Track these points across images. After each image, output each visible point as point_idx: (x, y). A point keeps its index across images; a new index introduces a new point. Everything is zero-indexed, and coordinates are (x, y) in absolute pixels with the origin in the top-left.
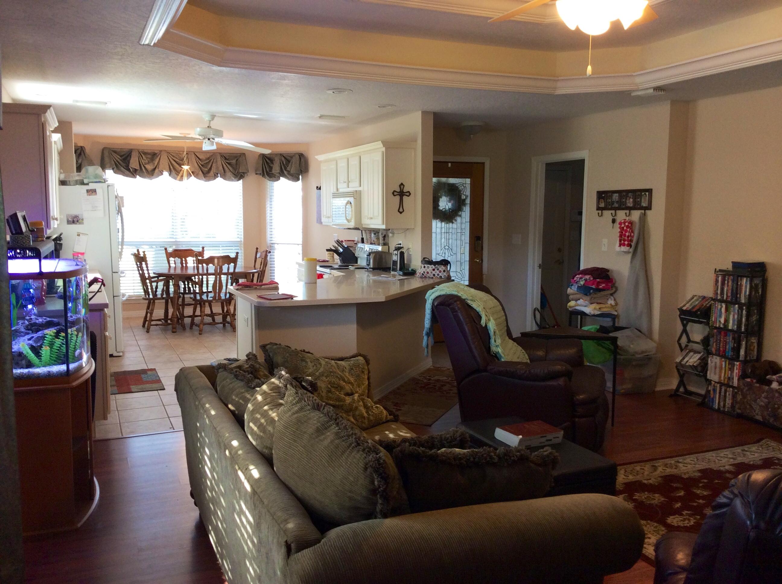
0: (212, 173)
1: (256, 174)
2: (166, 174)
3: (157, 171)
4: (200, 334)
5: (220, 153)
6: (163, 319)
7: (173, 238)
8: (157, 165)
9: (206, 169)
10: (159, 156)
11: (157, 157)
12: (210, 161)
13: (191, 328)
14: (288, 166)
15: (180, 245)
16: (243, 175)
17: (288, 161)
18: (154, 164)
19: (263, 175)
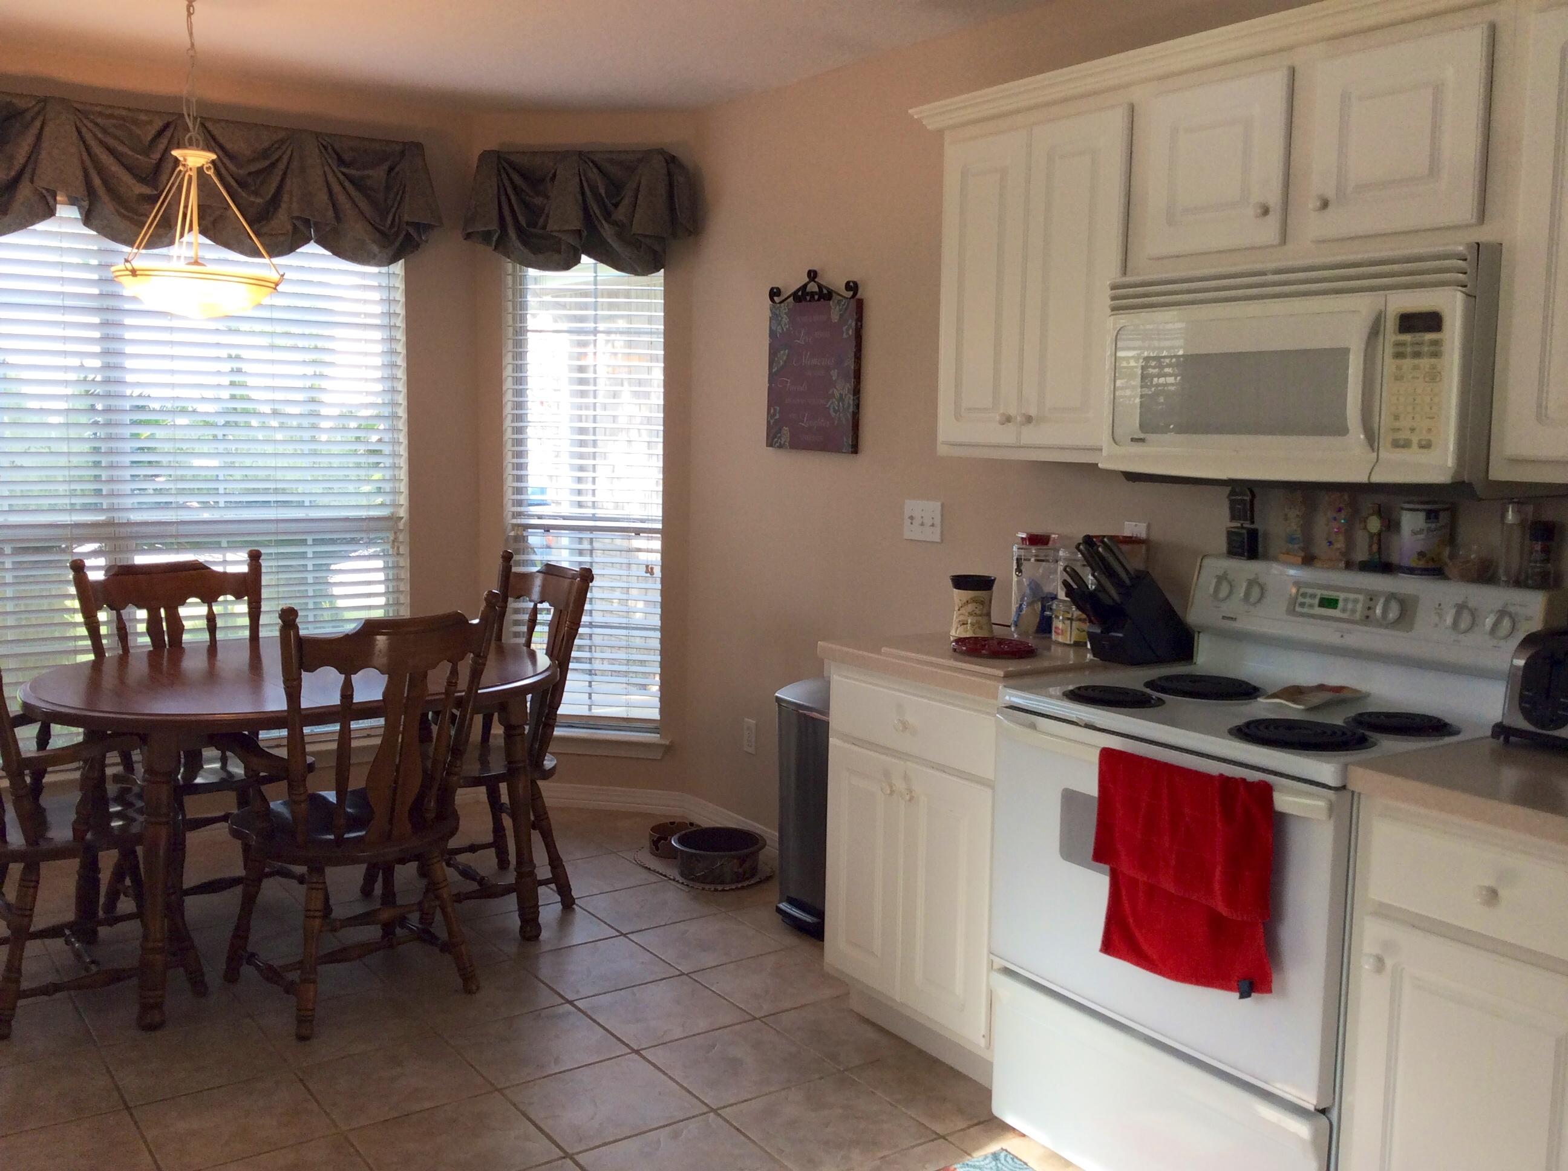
0: (282, 220)
1: (468, 236)
2: (67, 213)
3: (25, 191)
4: (302, 1038)
5: (317, 135)
6: (70, 925)
7: (96, 508)
8: (25, 166)
9: (259, 200)
10: (38, 124)
11: (27, 126)
12: (273, 165)
13: (232, 975)
14: (616, 205)
15: (132, 538)
16: (415, 235)
17: (616, 187)
18: (11, 158)
19: (501, 246)
